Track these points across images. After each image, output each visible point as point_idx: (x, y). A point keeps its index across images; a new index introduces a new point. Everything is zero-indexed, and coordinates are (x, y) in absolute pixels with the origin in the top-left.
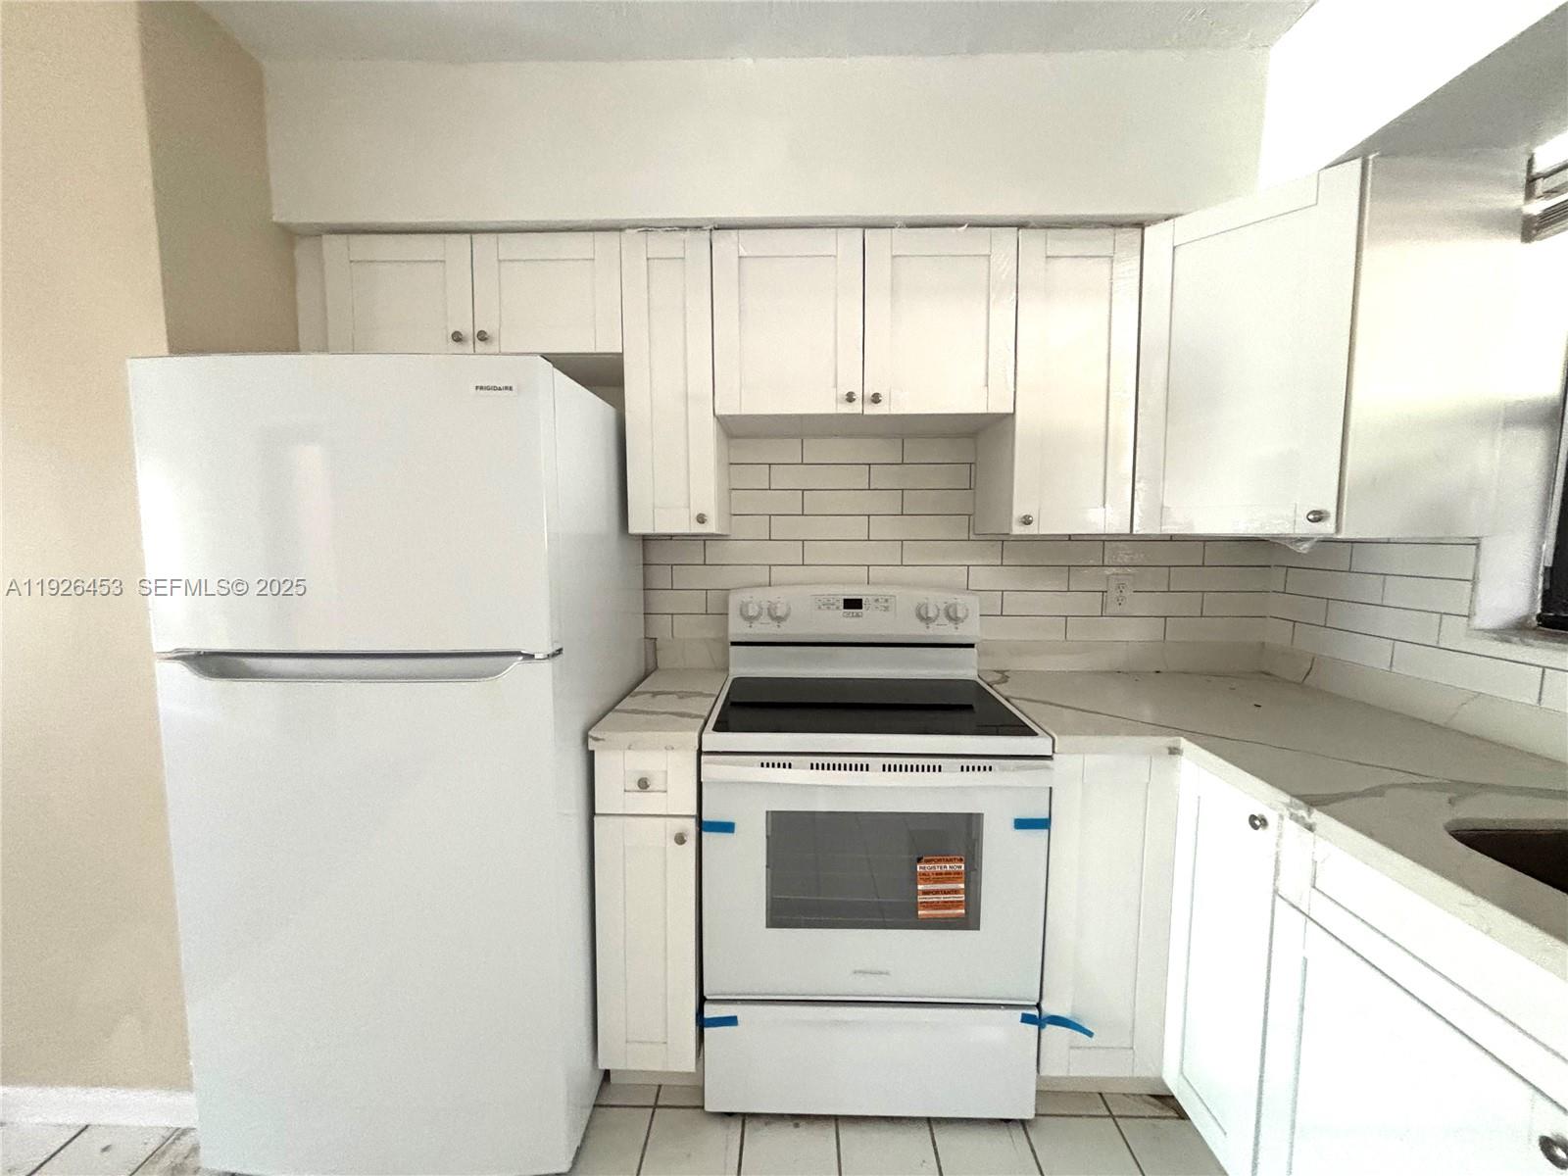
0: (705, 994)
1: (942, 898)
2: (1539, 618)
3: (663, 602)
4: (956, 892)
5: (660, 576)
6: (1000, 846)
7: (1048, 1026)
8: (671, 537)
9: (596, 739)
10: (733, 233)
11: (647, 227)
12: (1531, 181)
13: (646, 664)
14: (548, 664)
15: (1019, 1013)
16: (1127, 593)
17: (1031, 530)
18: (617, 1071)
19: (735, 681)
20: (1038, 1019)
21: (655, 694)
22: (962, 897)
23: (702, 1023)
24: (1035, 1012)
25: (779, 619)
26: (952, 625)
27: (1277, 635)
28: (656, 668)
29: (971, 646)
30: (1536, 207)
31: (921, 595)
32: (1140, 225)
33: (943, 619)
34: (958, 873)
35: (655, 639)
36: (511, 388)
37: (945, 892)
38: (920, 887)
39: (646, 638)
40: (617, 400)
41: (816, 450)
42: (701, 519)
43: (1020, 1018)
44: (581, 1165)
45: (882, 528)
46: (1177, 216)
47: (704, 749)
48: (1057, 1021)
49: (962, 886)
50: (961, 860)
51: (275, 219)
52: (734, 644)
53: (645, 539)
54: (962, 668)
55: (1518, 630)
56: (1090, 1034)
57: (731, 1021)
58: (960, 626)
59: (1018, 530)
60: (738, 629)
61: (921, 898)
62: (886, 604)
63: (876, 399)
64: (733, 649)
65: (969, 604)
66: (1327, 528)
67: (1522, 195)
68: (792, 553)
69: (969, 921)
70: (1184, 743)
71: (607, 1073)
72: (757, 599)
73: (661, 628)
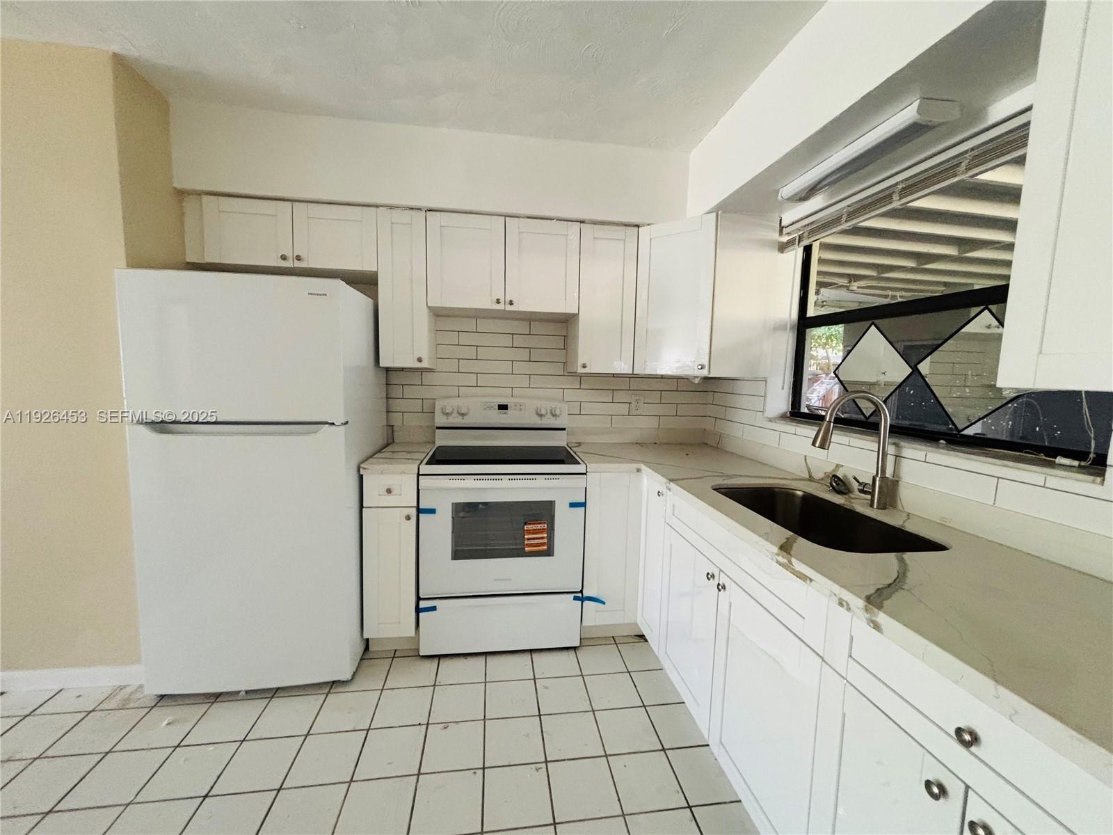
0: (420, 595)
1: (536, 541)
2: (790, 412)
3: (398, 405)
4: (543, 538)
5: (396, 392)
6: (563, 516)
7: (586, 602)
8: (403, 369)
9: (364, 469)
10: (438, 213)
11: (391, 207)
12: (782, 228)
13: (388, 441)
14: (343, 427)
15: (572, 596)
16: (641, 404)
17: (586, 370)
18: (373, 639)
19: (439, 448)
20: (581, 597)
21: (393, 452)
22: (545, 541)
23: (418, 610)
24: (580, 595)
25: (463, 415)
26: (553, 419)
27: (708, 424)
28: (394, 442)
29: (564, 429)
30: (785, 239)
31: (538, 403)
32: (638, 226)
33: (549, 415)
34: (543, 529)
35: (393, 426)
36: (326, 295)
37: (537, 538)
38: (526, 537)
39: (387, 426)
40: (374, 296)
41: (484, 325)
42: (420, 360)
43: (573, 598)
44: (357, 677)
45: (520, 368)
46: (652, 224)
47: (420, 473)
48: (590, 599)
49: (546, 535)
50: (545, 523)
51: (174, 185)
52: (439, 428)
53: (388, 370)
54: (558, 440)
55: (783, 417)
56: (604, 603)
57: (434, 608)
58: (558, 418)
59: (581, 370)
60: (440, 420)
61: (526, 542)
62: (520, 407)
63: (511, 303)
64: (437, 430)
65: (562, 408)
66: (705, 373)
67: (778, 234)
68: (472, 380)
69: (549, 552)
70: (643, 467)
71: (367, 640)
72: (450, 405)
73: (396, 420)
